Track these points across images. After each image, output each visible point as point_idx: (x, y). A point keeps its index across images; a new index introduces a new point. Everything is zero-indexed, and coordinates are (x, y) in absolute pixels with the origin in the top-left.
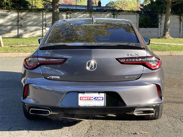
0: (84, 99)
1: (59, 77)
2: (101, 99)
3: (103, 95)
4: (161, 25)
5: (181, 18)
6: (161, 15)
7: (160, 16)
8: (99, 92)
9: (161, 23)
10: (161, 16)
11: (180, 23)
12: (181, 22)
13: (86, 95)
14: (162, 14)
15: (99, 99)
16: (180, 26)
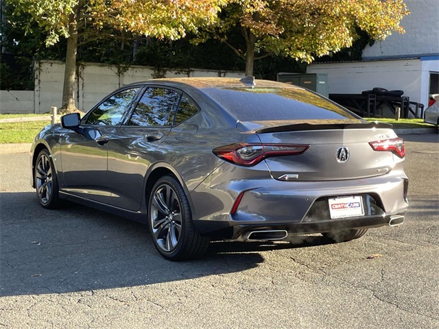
0: (336, 206)
1: (297, 176)
2: (357, 205)
3: (358, 199)
4: (39, 83)
5: (80, 70)
6: (40, 63)
7: (37, 65)
8: (354, 195)
9: (39, 80)
10: (40, 66)
11: (78, 82)
12: (80, 79)
13: (338, 201)
14: (41, 61)
15: (355, 205)
16: (78, 87)
